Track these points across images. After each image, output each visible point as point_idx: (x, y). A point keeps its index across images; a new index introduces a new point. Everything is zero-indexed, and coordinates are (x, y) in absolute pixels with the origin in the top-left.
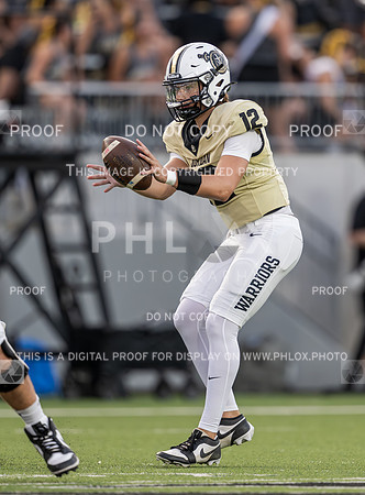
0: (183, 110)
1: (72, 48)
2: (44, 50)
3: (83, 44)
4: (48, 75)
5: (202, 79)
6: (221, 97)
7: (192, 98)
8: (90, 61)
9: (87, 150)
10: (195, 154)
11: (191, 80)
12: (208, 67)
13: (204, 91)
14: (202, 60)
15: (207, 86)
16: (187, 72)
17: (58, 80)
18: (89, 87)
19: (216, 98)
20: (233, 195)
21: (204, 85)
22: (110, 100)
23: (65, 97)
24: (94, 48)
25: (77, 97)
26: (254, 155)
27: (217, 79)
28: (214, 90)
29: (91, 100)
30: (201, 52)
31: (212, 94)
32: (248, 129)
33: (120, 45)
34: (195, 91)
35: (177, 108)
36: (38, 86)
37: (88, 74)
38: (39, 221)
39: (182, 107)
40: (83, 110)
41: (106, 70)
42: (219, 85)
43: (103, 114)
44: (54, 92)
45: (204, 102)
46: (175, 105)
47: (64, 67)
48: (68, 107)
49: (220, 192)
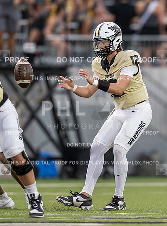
0: (101, 53)
1: (65, 19)
2: (52, 20)
3: (70, 17)
4: (54, 31)
5: (110, 38)
6: (118, 47)
7: (105, 47)
8: (73, 25)
9: (72, 65)
10: (107, 73)
11: (105, 39)
12: (113, 33)
13: (111, 44)
14: (110, 30)
15: (112, 42)
16: (103, 35)
17: (59, 33)
18: (73, 37)
19: (116, 47)
20: (124, 94)
21: (111, 41)
22: (82, 43)
23: (62, 41)
24: (75, 19)
25: (67, 41)
26: (134, 75)
27: (117, 39)
28: (115, 44)
29: (74, 43)
30: (110, 26)
31: (114, 45)
32: (133, 64)
33: (87, 18)
34: (107, 44)
35: (98, 52)
36: (50, 36)
37: (72, 31)
38: (50, 98)
39: (101, 51)
40: (70, 47)
41: (80, 29)
42: (118, 41)
43: (79, 49)
44: (56, 40)
45: (111, 49)
46: (98, 50)
47: (61, 28)
48: (63, 46)
49: (118, 91)
